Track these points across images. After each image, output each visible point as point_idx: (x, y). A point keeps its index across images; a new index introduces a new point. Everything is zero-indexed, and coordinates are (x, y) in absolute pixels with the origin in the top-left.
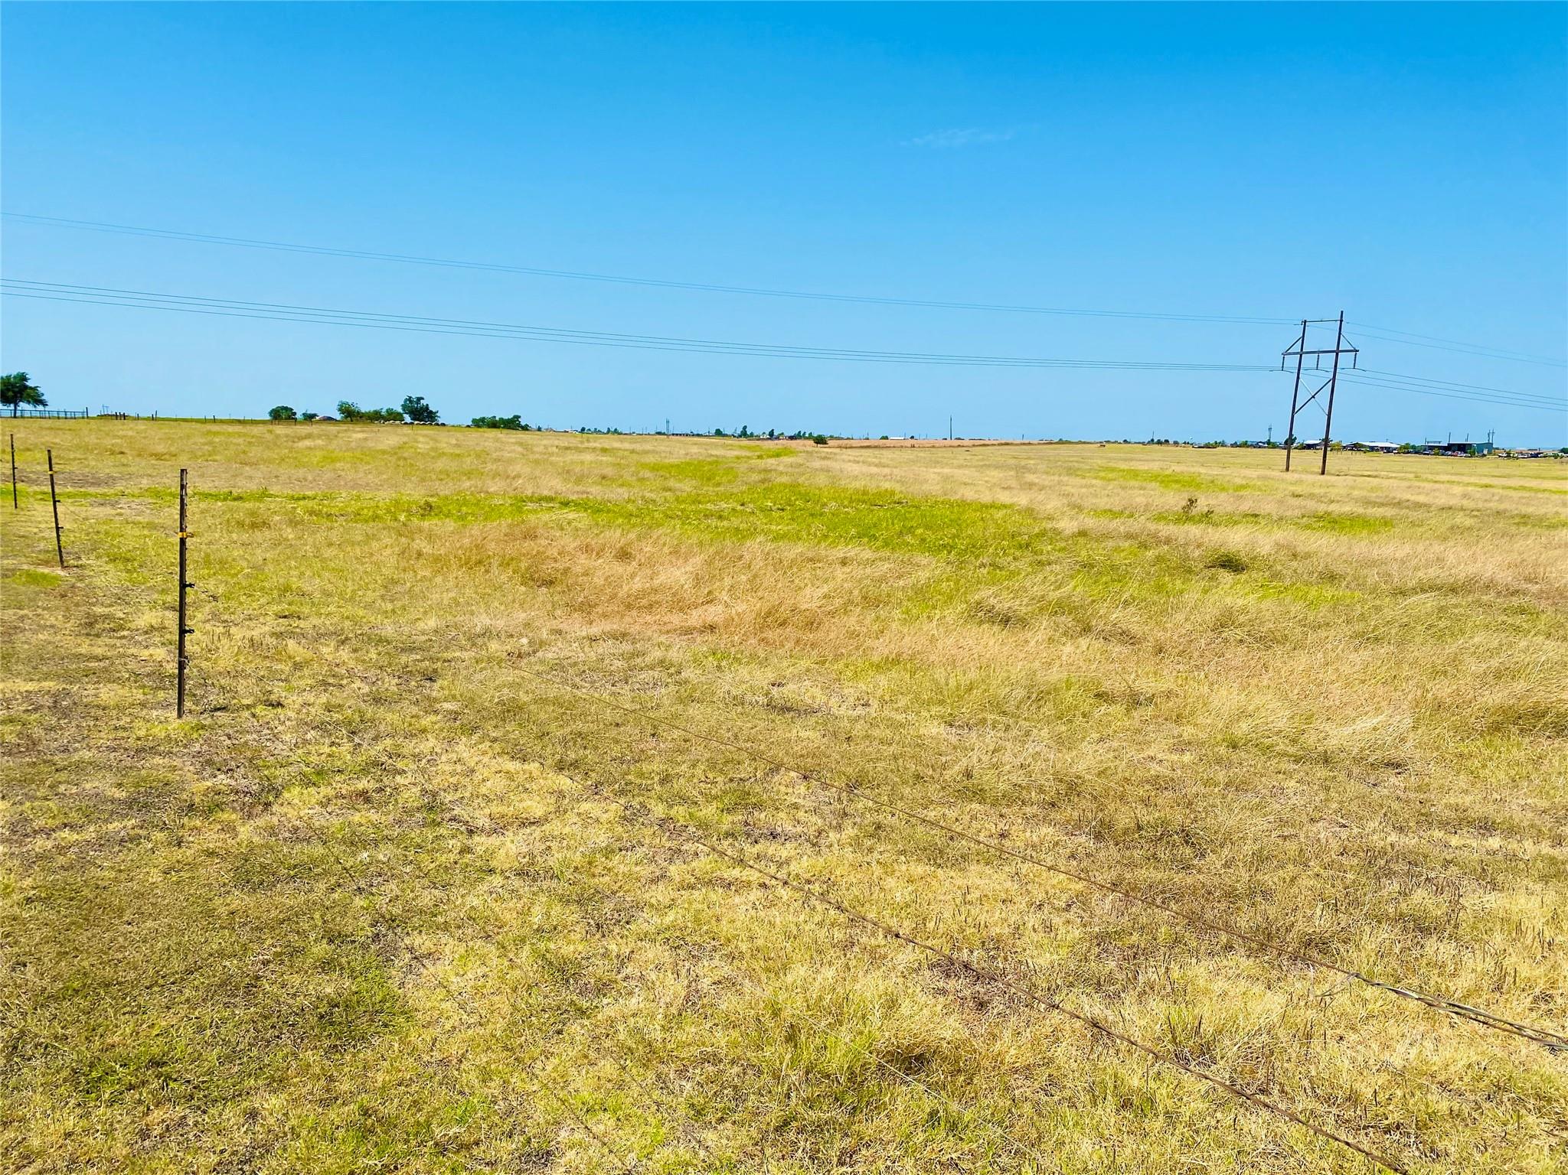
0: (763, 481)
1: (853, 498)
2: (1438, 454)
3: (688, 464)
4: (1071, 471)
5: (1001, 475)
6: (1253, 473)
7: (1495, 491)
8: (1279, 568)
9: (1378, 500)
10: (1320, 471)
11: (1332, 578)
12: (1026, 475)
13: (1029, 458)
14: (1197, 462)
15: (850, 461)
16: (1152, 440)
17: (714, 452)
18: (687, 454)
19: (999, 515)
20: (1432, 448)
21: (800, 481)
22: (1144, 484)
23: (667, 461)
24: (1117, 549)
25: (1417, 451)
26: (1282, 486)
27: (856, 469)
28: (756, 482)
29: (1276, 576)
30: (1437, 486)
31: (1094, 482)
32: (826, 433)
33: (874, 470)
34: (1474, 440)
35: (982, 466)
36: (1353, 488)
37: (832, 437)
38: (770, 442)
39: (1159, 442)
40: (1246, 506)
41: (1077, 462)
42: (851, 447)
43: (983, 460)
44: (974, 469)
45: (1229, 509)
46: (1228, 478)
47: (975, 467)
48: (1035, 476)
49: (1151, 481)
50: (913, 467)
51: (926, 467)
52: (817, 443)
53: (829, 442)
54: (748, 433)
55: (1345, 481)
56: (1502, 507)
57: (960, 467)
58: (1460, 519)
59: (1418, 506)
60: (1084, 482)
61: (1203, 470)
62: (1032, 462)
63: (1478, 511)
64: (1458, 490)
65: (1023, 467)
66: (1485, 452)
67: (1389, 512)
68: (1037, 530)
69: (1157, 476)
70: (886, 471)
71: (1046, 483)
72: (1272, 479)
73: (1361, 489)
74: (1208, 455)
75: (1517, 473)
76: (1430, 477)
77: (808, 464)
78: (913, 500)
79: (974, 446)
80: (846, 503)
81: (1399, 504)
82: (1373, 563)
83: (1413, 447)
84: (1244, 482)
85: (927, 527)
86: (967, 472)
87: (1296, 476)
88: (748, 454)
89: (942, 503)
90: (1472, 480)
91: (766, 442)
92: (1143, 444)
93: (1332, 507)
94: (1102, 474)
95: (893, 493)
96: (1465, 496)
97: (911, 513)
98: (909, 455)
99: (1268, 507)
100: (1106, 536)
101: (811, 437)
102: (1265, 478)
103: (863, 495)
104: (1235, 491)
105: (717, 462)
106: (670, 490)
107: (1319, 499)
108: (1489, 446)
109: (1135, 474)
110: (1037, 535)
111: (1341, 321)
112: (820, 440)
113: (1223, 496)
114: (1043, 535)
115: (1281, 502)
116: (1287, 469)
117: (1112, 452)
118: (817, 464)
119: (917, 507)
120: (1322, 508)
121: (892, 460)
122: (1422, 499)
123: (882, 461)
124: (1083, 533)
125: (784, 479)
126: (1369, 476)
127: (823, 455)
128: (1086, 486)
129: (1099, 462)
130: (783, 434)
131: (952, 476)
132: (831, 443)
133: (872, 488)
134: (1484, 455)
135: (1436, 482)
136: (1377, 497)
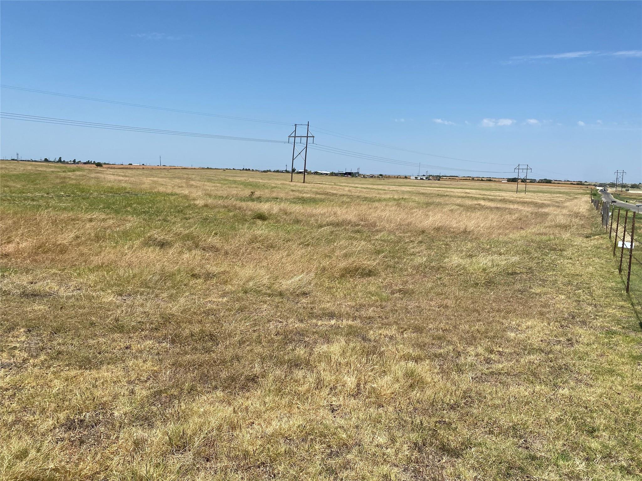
0: (61, 183)
1: (106, 190)
2: (342, 176)
3: (23, 174)
4: (209, 180)
5: (180, 181)
6: (279, 182)
7: (359, 189)
8: (279, 218)
9: (320, 192)
10: (303, 181)
11: (297, 222)
12: (190, 181)
13: (193, 175)
14: (260, 178)
15: (110, 174)
16: (244, 169)
17: (40, 169)
18: (24, 170)
19: (172, 198)
20: (340, 174)
21: (81, 183)
22: (238, 186)
23: (11, 173)
24: (219, 212)
25: (336, 175)
26: (289, 187)
27: (112, 177)
28: (57, 183)
29: (278, 221)
30: (341, 187)
31: (218, 185)
32: (102, 162)
33: (121, 178)
34: (354, 171)
35: (171, 177)
36: (313, 188)
37: (105, 164)
38: (73, 165)
39: (246, 170)
40: (274, 195)
41: (213, 176)
42: (114, 168)
43: (173, 175)
44: (168, 179)
45: (268, 196)
46: (269, 184)
47: (168, 178)
48: (194, 182)
49: (241, 185)
50: (140, 177)
51: (146, 177)
52: (97, 166)
53: (103, 165)
54: (62, 160)
55: (311, 185)
56: (360, 194)
57: (162, 177)
58: (345, 199)
59: (333, 194)
60: (214, 184)
61: (261, 181)
62: (194, 176)
63: (352, 196)
64: (347, 189)
65: (190, 178)
66: (357, 175)
67: (323, 197)
68: (187, 205)
69: (243, 183)
70: (127, 179)
71: (198, 185)
72: (286, 184)
73: (316, 188)
74: (265, 175)
75: (366, 183)
76: (339, 184)
77: (88, 175)
78: (135, 192)
79: (171, 169)
80: (102, 193)
81: (327, 194)
82: (313, 216)
83: (335, 173)
84: (275, 186)
85: (138, 204)
86: (165, 180)
87: (294, 183)
88: (58, 170)
89: (149, 193)
90: (353, 185)
91: (71, 165)
92: (240, 170)
93: (305, 195)
94: (222, 182)
95: (125, 189)
96: (349, 191)
97: (132, 197)
98: (140, 172)
99: (282, 195)
100: (215, 207)
101: (94, 163)
102: (283, 184)
103: (111, 189)
104: (271, 189)
105: (40, 174)
106: (8, 187)
107: (300, 192)
108: (358, 173)
109: (235, 182)
110: (187, 207)
111: (308, 125)
112: (99, 165)
113: (266, 191)
114: (189, 207)
115: (287, 193)
116: (292, 181)
117: (228, 173)
118: (93, 175)
119: (136, 195)
120: (301, 195)
121: (131, 174)
122: (335, 192)
123: (126, 174)
124: (206, 206)
125: (74, 182)
126: (319, 184)
127: (97, 171)
128: (214, 186)
129: (222, 177)
130: (80, 161)
131: (158, 182)
132: (104, 166)
133: (116, 186)
134: (357, 177)
135: (341, 186)
136: (320, 191)
